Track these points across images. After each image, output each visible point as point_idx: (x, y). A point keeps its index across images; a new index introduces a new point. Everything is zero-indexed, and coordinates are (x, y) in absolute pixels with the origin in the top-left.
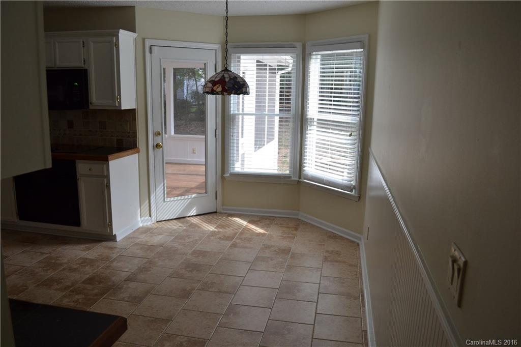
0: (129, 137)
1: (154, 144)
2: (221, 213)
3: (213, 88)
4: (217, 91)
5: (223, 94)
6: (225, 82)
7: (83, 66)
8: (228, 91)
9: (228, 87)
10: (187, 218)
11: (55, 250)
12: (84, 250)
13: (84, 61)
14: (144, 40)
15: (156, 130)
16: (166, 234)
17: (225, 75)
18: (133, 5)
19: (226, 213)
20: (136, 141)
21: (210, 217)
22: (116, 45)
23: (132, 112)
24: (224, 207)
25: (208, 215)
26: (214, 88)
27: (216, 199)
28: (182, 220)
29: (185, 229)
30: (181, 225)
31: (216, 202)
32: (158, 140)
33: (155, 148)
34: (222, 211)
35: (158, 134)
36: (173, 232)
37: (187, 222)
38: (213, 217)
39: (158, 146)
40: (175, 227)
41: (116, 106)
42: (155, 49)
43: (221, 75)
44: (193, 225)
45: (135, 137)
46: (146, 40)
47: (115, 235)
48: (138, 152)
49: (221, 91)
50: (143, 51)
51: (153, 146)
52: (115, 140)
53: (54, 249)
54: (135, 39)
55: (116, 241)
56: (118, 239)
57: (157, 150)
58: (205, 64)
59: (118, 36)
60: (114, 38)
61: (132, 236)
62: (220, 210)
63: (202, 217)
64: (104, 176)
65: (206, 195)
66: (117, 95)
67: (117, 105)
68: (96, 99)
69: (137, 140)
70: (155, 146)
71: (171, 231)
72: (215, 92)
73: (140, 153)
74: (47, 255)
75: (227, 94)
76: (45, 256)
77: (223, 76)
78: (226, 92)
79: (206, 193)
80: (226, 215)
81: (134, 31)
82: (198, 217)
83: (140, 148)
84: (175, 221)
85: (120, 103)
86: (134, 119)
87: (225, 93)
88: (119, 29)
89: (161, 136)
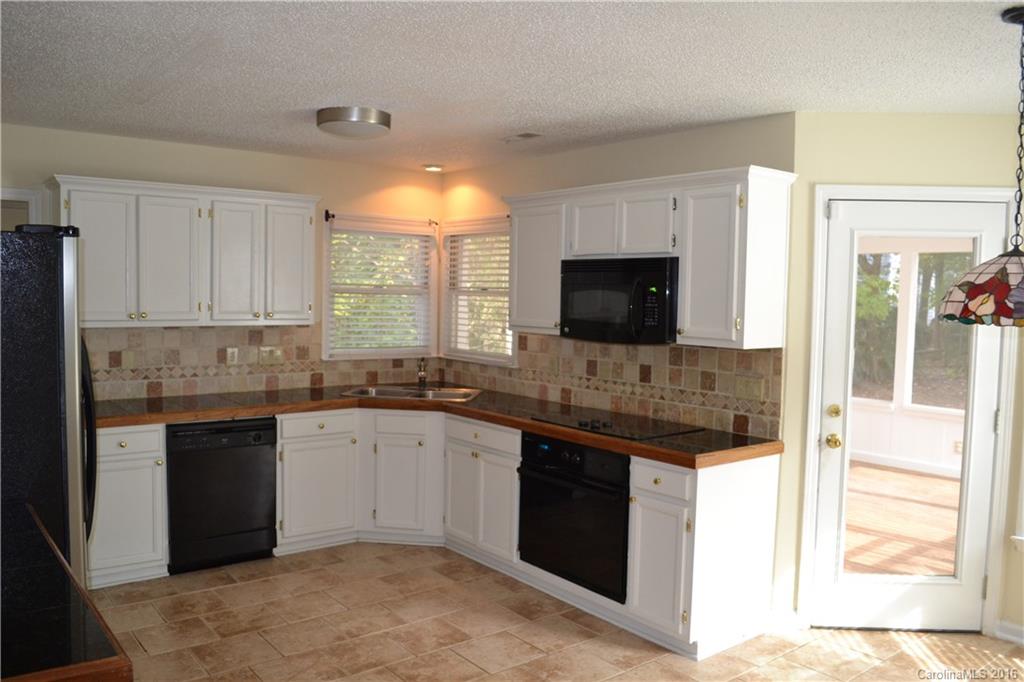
0: (762, 412)
1: (820, 435)
2: (994, 639)
3: (966, 306)
4: (978, 313)
5: (998, 324)
6: (1009, 286)
7: (670, 250)
8: (1015, 315)
9: (1015, 304)
10: (893, 634)
11: (561, 647)
12: (618, 663)
13: (674, 240)
14: (812, 188)
15: (829, 403)
16: (822, 669)
17: (1008, 266)
18: (788, 110)
19: (1008, 642)
20: (778, 423)
21: (960, 643)
22: (741, 201)
23: (773, 356)
24: (1006, 624)
25: (956, 637)
26: (972, 305)
27: (984, 596)
28: (879, 636)
29: (876, 668)
30: (869, 650)
31: (983, 606)
32: (834, 426)
33: (824, 445)
34: (999, 634)
35: (835, 412)
36: (844, 667)
37: (892, 645)
38: (967, 647)
39: (832, 442)
40: (852, 656)
41: (732, 341)
42: (839, 209)
43: (995, 269)
44: (902, 660)
45: (776, 414)
46: (818, 187)
47: (695, 644)
48: (781, 451)
49: (993, 314)
50: (809, 214)
51: (819, 441)
52: (732, 417)
53: (561, 642)
54: (792, 186)
55: (695, 660)
56: (701, 655)
57: (827, 449)
58: (974, 240)
59: (747, 180)
60: (738, 187)
61: (737, 654)
62: (991, 626)
63: (934, 638)
64: (685, 500)
65: (956, 581)
66: (734, 316)
67: (734, 338)
68: (693, 323)
69: (781, 422)
70: (824, 440)
71: (837, 662)
72: (973, 317)
73: (783, 454)
74: (541, 656)
75: (1011, 321)
76: (536, 656)
77: (1004, 269)
78: (1009, 317)
79: (954, 576)
80: (1009, 647)
81: (790, 168)
82: (924, 637)
83: (784, 441)
84: (858, 636)
85: (741, 333)
86: (778, 372)
87: (1003, 320)
88: (749, 166)
89: (840, 417)
